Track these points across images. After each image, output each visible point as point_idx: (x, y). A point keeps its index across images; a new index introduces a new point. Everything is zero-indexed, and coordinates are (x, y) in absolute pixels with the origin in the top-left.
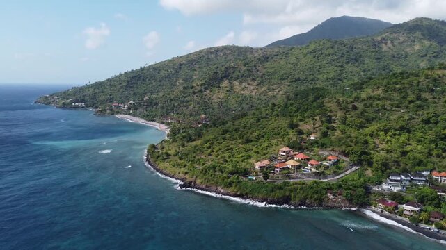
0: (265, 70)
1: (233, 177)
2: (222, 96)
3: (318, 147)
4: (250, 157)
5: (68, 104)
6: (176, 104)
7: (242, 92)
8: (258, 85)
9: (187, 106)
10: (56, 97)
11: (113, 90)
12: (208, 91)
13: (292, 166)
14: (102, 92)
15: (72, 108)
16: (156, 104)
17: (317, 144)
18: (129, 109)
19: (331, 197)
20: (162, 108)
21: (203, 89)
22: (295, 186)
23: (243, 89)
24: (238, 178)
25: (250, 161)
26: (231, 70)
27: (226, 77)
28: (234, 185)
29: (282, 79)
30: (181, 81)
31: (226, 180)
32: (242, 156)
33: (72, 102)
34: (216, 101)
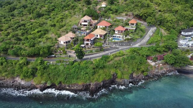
1: (35, 62)
3: (112, 13)
4: (47, 31)
13: (101, 36)
17: (111, 10)
19: (153, 64)
22: (116, 59)
24: (42, 63)
25: (49, 35)
28: (38, 74)
31: (25, 68)
32: (38, 32)
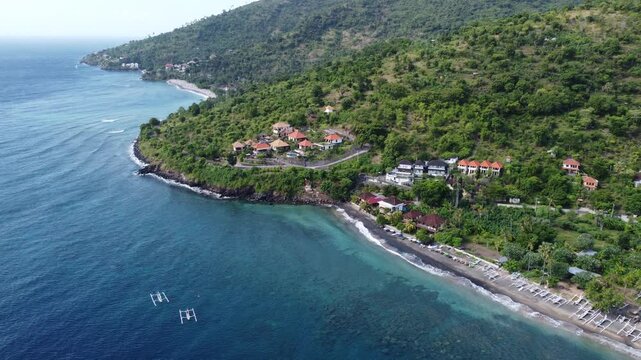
0: (392, 14)
2: (321, 52)
5: (116, 65)
6: (254, 65)
7: (353, 47)
8: (377, 36)
9: (270, 68)
10: (105, 56)
11: (179, 44)
12: (302, 46)
13: (278, 148)
14: (164, 48)
15: (121, 70)
16: (227, 65)
18: (187, 71)
19: (308, 189)
20: (232, 70)
21: (296, 43)
22: (266, 173)
23: (355, 44)
26: (342, 14)
27: (333, 24)
29: (413, 27)
30: (277, 31)
33: (122, 62)
34: (311, 60)
